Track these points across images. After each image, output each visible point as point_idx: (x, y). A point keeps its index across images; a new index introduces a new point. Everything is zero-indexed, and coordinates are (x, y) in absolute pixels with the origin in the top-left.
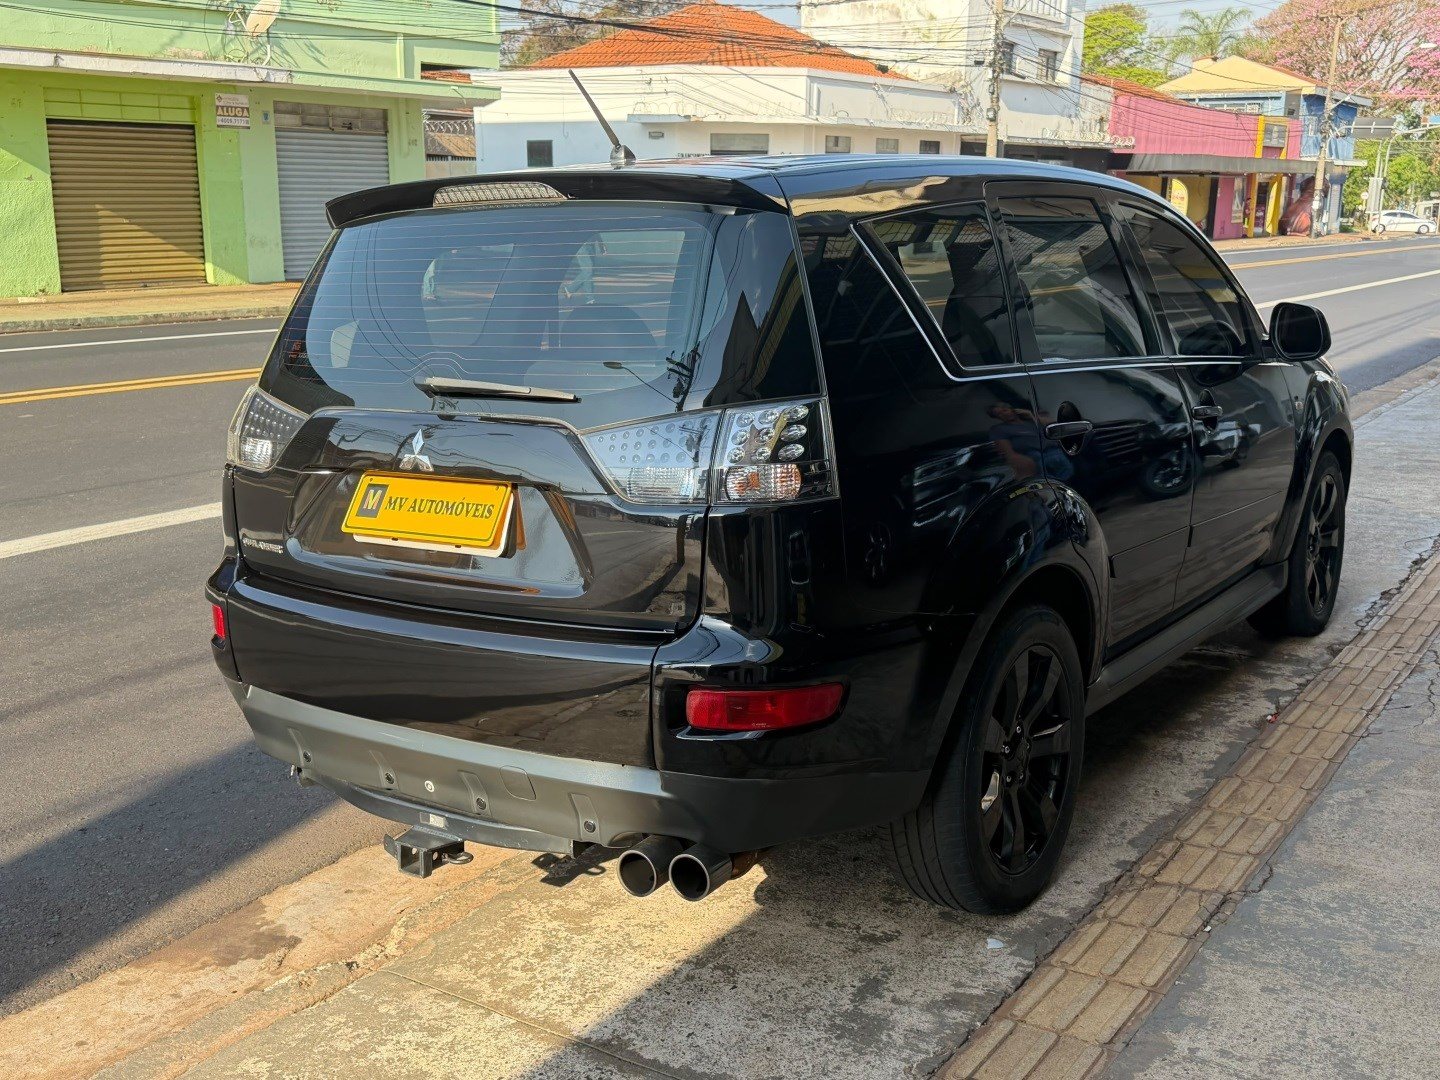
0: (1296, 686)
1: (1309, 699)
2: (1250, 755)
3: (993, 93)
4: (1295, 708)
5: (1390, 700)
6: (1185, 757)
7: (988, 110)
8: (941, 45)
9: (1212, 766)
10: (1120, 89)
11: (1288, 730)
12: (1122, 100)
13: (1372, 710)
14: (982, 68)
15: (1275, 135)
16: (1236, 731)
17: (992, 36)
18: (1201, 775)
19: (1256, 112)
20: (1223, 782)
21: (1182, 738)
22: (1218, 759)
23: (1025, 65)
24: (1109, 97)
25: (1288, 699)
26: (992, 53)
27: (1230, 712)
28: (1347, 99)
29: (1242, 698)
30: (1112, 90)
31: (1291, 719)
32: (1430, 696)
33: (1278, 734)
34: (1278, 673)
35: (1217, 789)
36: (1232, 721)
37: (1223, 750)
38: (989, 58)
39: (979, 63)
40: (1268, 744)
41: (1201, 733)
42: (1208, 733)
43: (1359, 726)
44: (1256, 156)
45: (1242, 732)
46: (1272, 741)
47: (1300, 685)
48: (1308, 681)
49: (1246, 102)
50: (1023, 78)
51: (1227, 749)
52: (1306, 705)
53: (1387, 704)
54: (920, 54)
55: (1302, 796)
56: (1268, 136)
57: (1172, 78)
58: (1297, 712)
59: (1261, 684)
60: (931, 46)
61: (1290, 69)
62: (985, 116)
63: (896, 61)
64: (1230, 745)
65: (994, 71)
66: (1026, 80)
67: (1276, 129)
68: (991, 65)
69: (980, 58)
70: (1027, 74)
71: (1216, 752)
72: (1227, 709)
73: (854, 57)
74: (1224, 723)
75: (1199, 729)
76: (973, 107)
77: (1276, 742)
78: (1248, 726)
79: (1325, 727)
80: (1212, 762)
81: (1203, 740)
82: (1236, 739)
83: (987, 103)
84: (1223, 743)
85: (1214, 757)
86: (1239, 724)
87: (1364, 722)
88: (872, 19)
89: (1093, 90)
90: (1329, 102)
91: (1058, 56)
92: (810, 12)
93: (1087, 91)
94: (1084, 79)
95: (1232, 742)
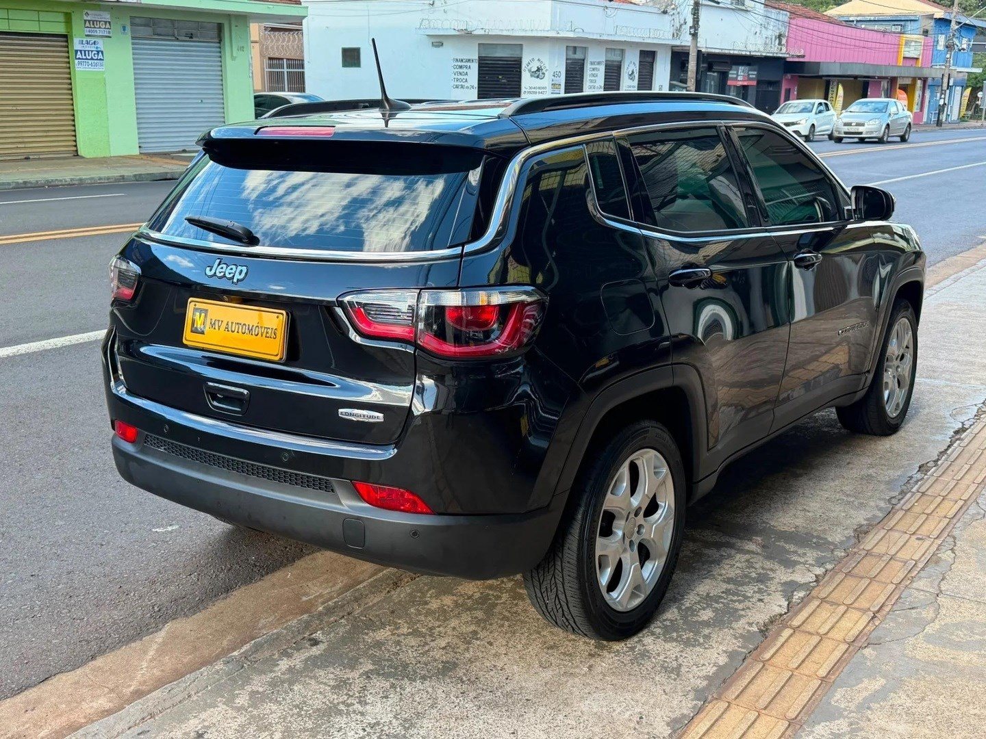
0: (814, 579)
1: (823, 595)
2: (746, 669)
3: (694, 15)
4: (805, 606)
5: (900, 598)
6: (683, 669)
7: (691, 28)
9: (705, 683)
10: (795, 13)
11: (791, 635)
13: (878, 611)
15: (913, 48)
16: (742, 636)
18: (691, 696)
19: (899, 31)
20: (710, 706)
21: (688, 643)
22: (715, 673)
24: (786, 19)
25: (802, 594)
27: (743, 609)
29: (760, 591)
30: (788, 14)
31: (797, 621)
32: (937, 595)
33: (781, 640)
34: (802, 560)
36: (743, 621)
37: (723, 660)
40: (767, 656)
41: (707, 637)
42: (714, 636)
43: (861, 632)
44: (898, 65)
45: (746, 637)
46: (772, 651)
47: (817, 576)
49: (892, 23)
51: (727, 660)
52: (817, 603)
53: (895, 604)
55: (783, 729)
56: (908, 49)
57: (836, 5)
58: (806, 612)
59: (782, 575)
62: (688, 32)
64: (732, 655)
66: (721, 5)
67: (913, 44)
70: (723, 2)
71: (715, 664)
72: (740, 606)
74: (735, 625)
75: (706, 631)
76: (681, 26)
77: (775, 654)
78: (755, 629)
79: (828, 632)
80: (707, 678)
81: (707, 646)
82: (739, 647)
83: (690, 23)
84: (725, 652)
85: (711, 670)
86: (746, 627)
87: (868, 628)
89: (774, 13)
90: (953, 24)
93: (769, 15)
94: (766, 5)
95: (734, 651)
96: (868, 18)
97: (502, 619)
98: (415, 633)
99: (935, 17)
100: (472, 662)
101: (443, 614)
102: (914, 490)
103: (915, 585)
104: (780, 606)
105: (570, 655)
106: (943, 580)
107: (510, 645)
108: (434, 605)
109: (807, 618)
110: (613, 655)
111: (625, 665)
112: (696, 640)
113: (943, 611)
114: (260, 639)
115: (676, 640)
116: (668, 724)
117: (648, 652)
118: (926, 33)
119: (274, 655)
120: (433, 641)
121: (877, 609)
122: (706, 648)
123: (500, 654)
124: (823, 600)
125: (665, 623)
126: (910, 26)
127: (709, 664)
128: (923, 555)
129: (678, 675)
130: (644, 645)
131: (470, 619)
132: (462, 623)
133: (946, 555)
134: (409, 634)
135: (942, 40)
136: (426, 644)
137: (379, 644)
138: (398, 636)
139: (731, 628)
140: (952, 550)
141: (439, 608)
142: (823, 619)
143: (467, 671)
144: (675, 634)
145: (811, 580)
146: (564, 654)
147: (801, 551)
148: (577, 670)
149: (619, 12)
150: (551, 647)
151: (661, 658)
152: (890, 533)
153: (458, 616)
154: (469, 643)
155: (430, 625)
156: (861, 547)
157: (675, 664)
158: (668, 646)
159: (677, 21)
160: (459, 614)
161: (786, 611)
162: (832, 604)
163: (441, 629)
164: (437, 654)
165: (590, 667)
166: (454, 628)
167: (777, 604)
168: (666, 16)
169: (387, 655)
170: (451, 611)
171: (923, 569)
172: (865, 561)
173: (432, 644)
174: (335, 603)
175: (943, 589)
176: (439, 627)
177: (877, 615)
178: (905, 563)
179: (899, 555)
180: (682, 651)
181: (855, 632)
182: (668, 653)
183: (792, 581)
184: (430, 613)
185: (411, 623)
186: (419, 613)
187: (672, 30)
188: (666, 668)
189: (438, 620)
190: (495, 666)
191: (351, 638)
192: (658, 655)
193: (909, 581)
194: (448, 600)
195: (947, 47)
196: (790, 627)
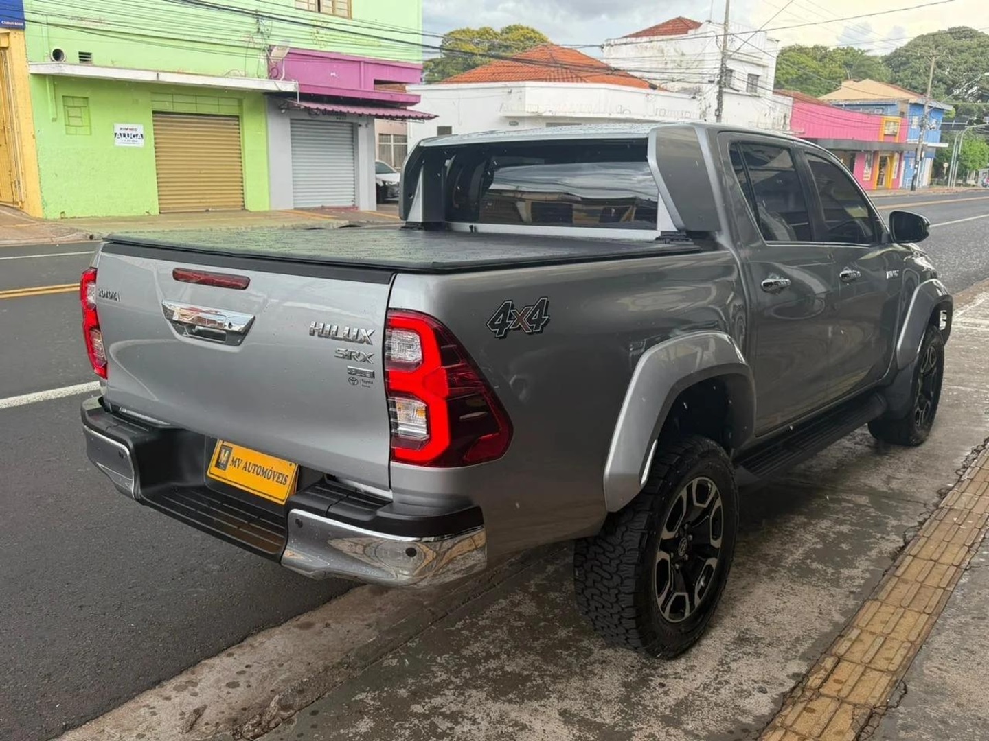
0: (916, 524)
1: (926, 535)
2: (887, 581)
3: (718, 100)
4: (916, 542)
5: (984, 538)
7: (716, 110)
9: (859, 590)
10: (796, 98)
11: (912, 561)
12: (797, 105)
13: (972, 546)
14: (713, 85)
15: (891, 127)
16: (876, 560)
17: (719, 65)
18: (851, 597)
19: (882, 113)
20: (868, 604)
22: (864, 584)
23: (740, 83)
24: (789, 103)
25: (912, 534)
26: (719, 76)
27: (872, 543)
28: (937, 105)
29: (880, 532)
30: (792, 99)
33: (906, 564)
35: (864, 610)
36: (874, 551)
37: (867, 575)
38: (717, 79)
39: (711, 82)
40: (899, 573)
41: (852, 561)
42: (856, 561)
43: (963, 560)
44: (881, 140)
45: (880, 562)
46: (902, 570)
47: (919, 523)
48: (926, 520)
49: (874, 107)
50: (738, 91)
51: (870, 575)
52: (924, 539)
53: (982, 541)
55: (925, 620)
56: (887, 128)
58: (918, 546)
59: (893, 521)
60: (682, 71)
62: (714, 113)
64: (872, 572)
65: (720, 87)
66: (740, 92)
67: (892, 124)
68: (719, 82)
69: (712, 79)
70: (740, 89)
71: (862, 578)
72: (869, 541)
73: (632, 77)
74: (869, 553)
75: (850, 558)
76: (706, 108)
77: (905, 571)
78: (885, 556)
79: (939, 559)
80: (859, 586)
81: (853, 567)
82: (876, 567)
83: (715, 106)
84: (867, 570)
85: (861, 582)
86: (878, 554)
87: (967, 557)
88: (647, 54)
89: (780, 98)
90: (926, 108)
91: (760, 78)
92: (609, 50)
93: (777, 100)
94: (774, 92)
95: (872, 570)
96: (855, 103)
99: (910, 102)
102: (973, 465)
104: (898, 542)
109: (921, 550)
112: (844, 563)
116: (842, 614)
117: (811, 569)
118: (902, 114)
121: (970, 544)
124: (928, 538)
126: (889, 110)
127: (858, 578)
135: (916, 120)
139: (867, 555)
142: (932, 550)
147: (901, 505)
149: (659, 98)
156: (945, 504)
159: (703, 105)
161: (902, 544)
162: (936, 541)
167: (895, 541)
168: (695, 101)
177: (971, 548)
181: (958, 559)
183: (901, 525)
187: (699, 112)
195: (920, 126)
196: (910, 555)
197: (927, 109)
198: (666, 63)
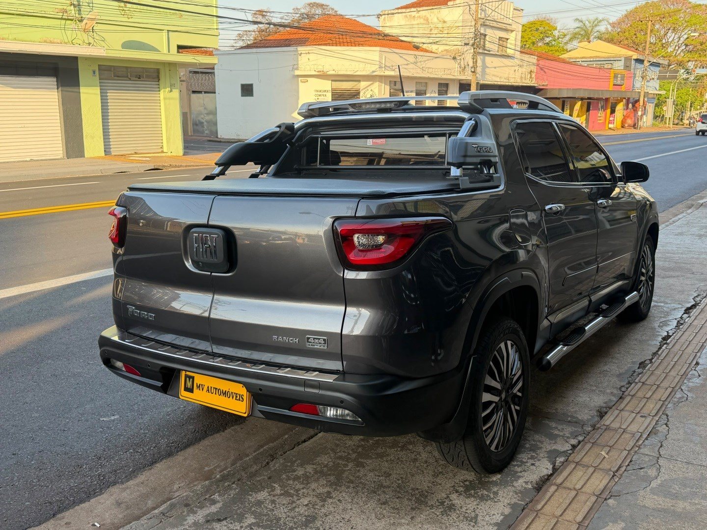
0: (571, 447)
1: (576, 459)
2: (524, 517)
3: (474, 59)
4: (565, 468)
5: (631, 461)
6: (480, 518)
7: (472, 68)
8: (449, 35)
9: (495, 528)
10: (540, 57)
11: (556, 491)
12: (542, 62)
13: (617, 471)
14: (468, 47)
15: (619, 79)
16: (521, 492)
17: (473, 31)
19: (610, 67)
21: (483, 498)
23: (492, 45)
24: (535, 61)
25: (563, 459)
26: (473, 39)
27: (521, 472)
28: (655, 61)
29: (533, 458)
30: (536, 57)
31: (559, 480)
32: (658, 458)
33: (549, 494)
34: (562, 434)
36: (521, 481)
37: (507, 511)
38: (471, 42)
39: (466, 44)
40: (539, 506)
41: (496, 493)
42: (501, 492)
43: (605, 488)
44: (610, 89)
45: (523, 493)
46: (543, 503)
47: (573, 446)
49: (605, 62)
50: (489, 51)
51: (510, 510)
52: (573, 466)
53: (628, 465)
54: (437, 39)
56: (615, 79)
57: (568, 51)
58: (565, 473)
59: (548, 445)
60: (444, 35)
61: (627, 47)
62: (470, 70)
63: (424, 43)
64: (513, 506)
65: (474, 48)
66: (491, 52)
67: (619, 76)
68: (473, 45)
69: (467, 42)
70: (491, 50)
71: (502, 514)
72: (519, 469)
73: (402, 41)
74: (515, 484)
75: (495, 489)
77: (545, 505)
78: (530, 486)
79: (582, 487)
80: (496, 524)
81: (496, 500)
82: (519, 500)
83: (471, 64)
84: (509, 504)
85: (499, 518)
86: (524, 484)
87: (610, 484)
88: (416, 22)
89: (526, 57)
90: (645, 62)
91: (509, 41)
92: (384, 19)
93: (523, 58)
94: (521, 52)
95: (515, 503)
96: (589, 59)
97: (348, 482)
98: (286, 494)
99: (634, 58)
100: (326, 516)
101: (306, 479)
102: (637, 380)
103: (642, 451)
104: (547, 469)
105: (398, 509)
106: (661, 446)
107: (354, 502)
108: (300, 472)
109: (567, 477)
110: (428, 508)
111: (437, 516)
112: (488, 496)
113: (663, 470)
114: (174, 500)
115: (474, 496)
117: (454, 505)
118: (627, 68)
119: (184, 512)
120: (298, 499)
121: (614, 469)
122: (495, 502)
123: (347, 509)
124: (577, 463)
125: (466, 483)
126: (617, 64)
127: (498, 514)
128: (646, 428)
129: (475, 523)
130: (451, 500)
131: (325, 482)
132: (320, 487)
133: (662, 429)
134: (281, 495)
135: (638, 72)
136: (293, 502)
137: (259, 503)
138: (274, 496)
139: (513, 486)
140: (666, 424)
141: (303, 474)
142: (577, 478)
143: (323, 522)
144: (473, 492)
145: (568, 449)
146: (393, 508)
147: (560, 427)
148: (403, 521)
150: (384, 503)
151: (464, 509)
152: (623, 413)
153: (317, 480)
154: (325, 501)
155: (297, 487)
156: (602, 424)
157: (473, 515)
158: (467, 501)
159: (462, 64)
160: (318, 479)
161: (552, 472)
162: (584, 466)
163: (305, 490)
164: (302, 510)
165: (412, 518)
166: (314, 490)
167: (545, 468)
168: (455, 60)
169: (265, 511)
170: (312, 476)
171: (646, 439)
172: (605, 434)
173: (298, 502)
174: (229, 472)
175: (661, 453)
176: (303, 489)
177: (615, 473)
178: (634, 434)
179: (629, 429)
180: (478, 505)
181: (601, 487)
182: (469, 506)
183: (555, 450)
184: (297, 478)
185: (282, 486)
186: (289, 479)
187: (459, 70)
188: (467, 518)
189: (303, 483)
190: (343, 519)
191: (239, 498)
192: (461, 507)
193: (637, 448)
194: (310, 469)
195: (642, 77)
196: (555, 484)
197: (646, 64)
198: (431, 30)
